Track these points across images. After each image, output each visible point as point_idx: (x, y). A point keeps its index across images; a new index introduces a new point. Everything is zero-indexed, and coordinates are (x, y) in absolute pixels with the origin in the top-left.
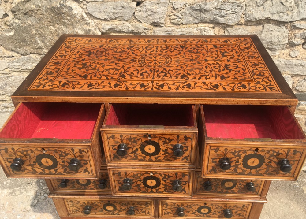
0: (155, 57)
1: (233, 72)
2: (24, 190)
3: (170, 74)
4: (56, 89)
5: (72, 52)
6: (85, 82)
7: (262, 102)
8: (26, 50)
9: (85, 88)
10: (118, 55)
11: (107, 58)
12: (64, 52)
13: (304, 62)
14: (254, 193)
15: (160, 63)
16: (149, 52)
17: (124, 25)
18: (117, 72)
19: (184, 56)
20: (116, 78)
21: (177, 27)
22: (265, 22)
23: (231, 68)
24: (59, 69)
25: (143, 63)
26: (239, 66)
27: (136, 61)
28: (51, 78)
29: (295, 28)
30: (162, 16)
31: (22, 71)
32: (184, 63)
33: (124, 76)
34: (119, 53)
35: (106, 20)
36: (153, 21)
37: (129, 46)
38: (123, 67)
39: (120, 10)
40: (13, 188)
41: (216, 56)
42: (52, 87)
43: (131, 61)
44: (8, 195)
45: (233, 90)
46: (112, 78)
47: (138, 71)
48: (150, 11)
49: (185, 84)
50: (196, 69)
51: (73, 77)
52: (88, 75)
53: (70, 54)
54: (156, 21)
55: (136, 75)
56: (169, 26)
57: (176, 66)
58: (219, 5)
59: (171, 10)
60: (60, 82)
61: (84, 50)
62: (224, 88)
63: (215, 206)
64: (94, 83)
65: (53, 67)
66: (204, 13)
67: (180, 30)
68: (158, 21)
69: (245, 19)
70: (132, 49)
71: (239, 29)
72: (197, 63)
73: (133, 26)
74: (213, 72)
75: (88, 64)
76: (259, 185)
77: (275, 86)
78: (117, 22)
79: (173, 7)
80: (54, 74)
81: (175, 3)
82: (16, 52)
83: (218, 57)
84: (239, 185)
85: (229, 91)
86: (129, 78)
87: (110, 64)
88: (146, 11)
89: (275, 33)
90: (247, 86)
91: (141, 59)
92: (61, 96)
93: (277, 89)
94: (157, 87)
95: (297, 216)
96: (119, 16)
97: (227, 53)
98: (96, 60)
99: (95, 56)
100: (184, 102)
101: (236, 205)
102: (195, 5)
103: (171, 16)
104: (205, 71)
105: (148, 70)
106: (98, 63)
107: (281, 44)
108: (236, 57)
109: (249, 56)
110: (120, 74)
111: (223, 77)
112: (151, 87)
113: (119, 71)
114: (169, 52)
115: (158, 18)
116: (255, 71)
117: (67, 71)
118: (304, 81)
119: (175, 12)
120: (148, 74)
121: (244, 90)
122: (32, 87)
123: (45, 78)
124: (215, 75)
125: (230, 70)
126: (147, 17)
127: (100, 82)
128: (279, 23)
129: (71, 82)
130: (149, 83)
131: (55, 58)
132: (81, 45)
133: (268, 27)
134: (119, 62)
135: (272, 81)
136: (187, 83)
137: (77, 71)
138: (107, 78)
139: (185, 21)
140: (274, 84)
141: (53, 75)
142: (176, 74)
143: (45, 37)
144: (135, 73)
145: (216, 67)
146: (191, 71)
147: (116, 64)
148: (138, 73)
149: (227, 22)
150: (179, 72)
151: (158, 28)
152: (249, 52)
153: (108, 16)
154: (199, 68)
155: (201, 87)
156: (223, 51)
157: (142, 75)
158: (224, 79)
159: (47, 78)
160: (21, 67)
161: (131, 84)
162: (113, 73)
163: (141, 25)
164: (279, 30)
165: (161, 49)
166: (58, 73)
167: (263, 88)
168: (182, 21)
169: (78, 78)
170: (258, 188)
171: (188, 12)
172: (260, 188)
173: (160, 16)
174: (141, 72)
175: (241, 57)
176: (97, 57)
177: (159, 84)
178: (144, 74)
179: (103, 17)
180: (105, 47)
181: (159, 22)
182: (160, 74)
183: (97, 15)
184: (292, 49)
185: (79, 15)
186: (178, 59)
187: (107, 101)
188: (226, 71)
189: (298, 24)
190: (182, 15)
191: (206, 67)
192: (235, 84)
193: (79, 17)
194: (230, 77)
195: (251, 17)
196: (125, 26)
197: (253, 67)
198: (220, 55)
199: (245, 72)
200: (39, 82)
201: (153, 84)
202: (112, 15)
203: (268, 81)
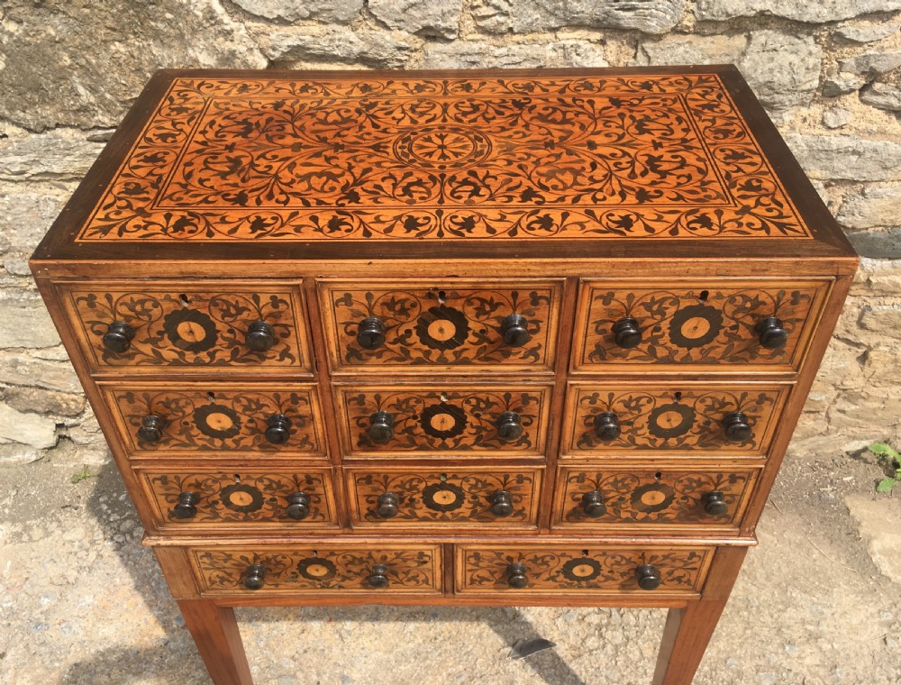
0: (442, 138)
1: (671, 180)
2: (55, 524)
3: (488, 187)
4: (160, 236)
5: (192, 123)
6: (242, 214)
7: (758, 268)
8: (43, 117)
9: (245, 233)
10: (334, 133)
11: (299, 140)
12: (168, 125)
13: (863, 141)
14: (723, 520)
15: (456, 154)
16: (422, 121)
17: (337, 36)
18: (335, 184)
19: (528, 133)
20: (333, 201)
21: (494, 42)
22: (756, 25)
23: (665, 167)
24: (160, 176)
25: (407, 156)
26: (688, 161)
27: (387, 150)
28: (141, 204)
29: (842, 40)
30: (450, 7)
31: (32, 181)
32: (529, 155)
33: (354, 197)
34: (334, 127)
35: (281, 21)
36: (425, 22)
37: (362, 104)
38: (350, 168)
40: (23, 521)
41: (620, 131)
42: (145, 232)
43: (371, 150)
44: (9, 541)
45: (674, 232)
46: (320, 202)
47: (395, 179)
49: (533, 218)
50: (563, 171)
51: (206, 201)
52: (249, 195)
53: (187, 129)
54: (432, 24)
55: (390, 193)
56: (470, 37)
57: (506, 163)
60: (168, 217)
61: (227, 117)
62: (648, 228)
63: (613, 557)
64: (270, 217)
65: (141, 172)
67: (503, 51)
68: (439, 23)
69: (697, 16)
70: (371, 111)
71: (680, 44)
72: (564, 155)
73: (362, 39)
74: (614, 181)
75: (245, 161)
76: (737, 498)
77: (794, 217)
78: (315, 28)
80: (147, 193)
82: (13, 123)
83: (627, 136)
84: (682, 498)
85: (661, 235)
86: (371, 203)
87: (309, 161)
89: (784, 58)
90: (714, 219)
91: (400, 143)
92: (176, 259)
93: (799, 228)
94: (455, 228)
95: (830, 579)
96: (320, 9)
97: (652, 121)
98: (269, 147)
99: (263, 136)
100: (534, 271)
101: (669, 555)
104: (591, 178)
105: (425, 177)
106: (275, 157)
107: (799, 89)
108: (679, 134)
109: (718, 131)
110: (344, 189)
111: (642, 196)
112: (437, 229)
113: (340, 179)
114: (481, 121)
115: (440, 13)
116: (734, 175)
117: (184, 182)
118: (861, 197)
120: (425, 188)
121: (705, 231)
122: (88, 232)
123: (123, 203)
124: (620, 189)
125: (664, 174)
126: (404, 11)
127: (285, 214)
128: (795, 27)
129: (202, 215)
130: (428, 215)
131: (143, 143)
132: (218, 101)
133: (763, 39)
134: (335, 155)
135: (786, 205)
136: (541, 214)
137: (215, 182)
138: (306, 204)
139: (519, 23)
140: (791, 213)
141: (145, 195)
142: (505, 187)
143: (98, 75)
144: (387, 185)
145: (621, 163)
146: (549, 176)
147: (328, 159)
148: (395, 186)
149: (643, 25)
150: (516, 181)
151: (439, 46)
152: (715, 117)
153: (287, 8)
154: (572, 170)
155: (582, 225)
156: (638, 117)
157: (407, 191)
158: (646, 202)
159: (129, 206)
160: (28, 167)
161: (377, 220)
162: (323, 187)
163: (387, 35)
164: (794, 48)
165: (457, 111)
166: (158, 188)
167: (760, 226)
168: (509, 21)
169: (221, 202)
170: (735, 505)
172: (739, 506)
173: (445, 9)
174: (404, 184)
175: (691, 135)
176: (270, 139)
177: (460, 220)
178: (413, 188)
179: (271, 12)
180: (292, 106)
181: (443, 25)
182: (460, 189)
183: (254, 6)
184: (831, 104)
185: (200, 6)
186: (510, 141)
187: (311, 272)
188: (652, 176)
189: (852, 29)
190: (511, 5)
191: (594, 166)
192: (678, 215)
193: (200, 14)
194: (665, 195)
195: (716, 8)
196: (339, 40)
197: (728, 164)
198: (633, 130)
199: (706, 179)
200: (107, 218)
201: (443, 217)
202: (302, 7)
203: (773, 206)
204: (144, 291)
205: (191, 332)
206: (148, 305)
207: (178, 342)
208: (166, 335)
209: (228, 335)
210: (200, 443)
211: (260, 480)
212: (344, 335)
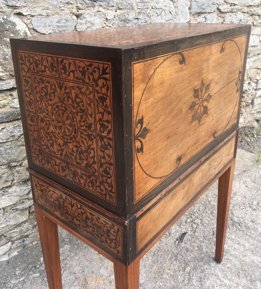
30: (99, 27)
39: (63, 23)
48: (89, 23)
58: (136, 15)
59: (104, 21)
66: (128, 23)
79: (107, 19)
81: (107, 14)
88: (86, 23)
96: (62, 30)
102: (122, 16)
103: (105, 27)
119: (107, 23)
126: (86, 29)
153: (53, 30)
171: (117, 23)
173: (97, 28)
179: (47, 32)
183: (42, 30)
190: (113, 26)
202: (57, 30)
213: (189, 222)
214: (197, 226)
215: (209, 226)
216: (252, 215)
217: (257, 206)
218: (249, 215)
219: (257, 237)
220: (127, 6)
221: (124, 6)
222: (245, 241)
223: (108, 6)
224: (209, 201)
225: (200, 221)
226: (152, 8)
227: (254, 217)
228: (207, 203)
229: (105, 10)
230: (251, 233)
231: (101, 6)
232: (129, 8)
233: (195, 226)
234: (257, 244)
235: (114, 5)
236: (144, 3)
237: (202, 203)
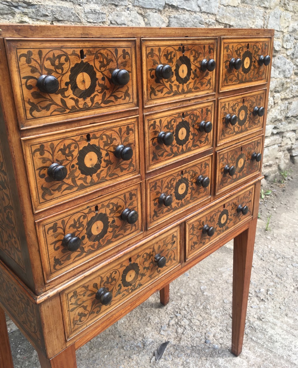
7: (258, 32)
63: (231, 205)
84: (247, 160)
101: (244, 195)
187: (138, 34)
204: (62, 47)
205: (84, 81)
206: (63, 59)
207: (77, 90)
208: (70, 85)
209: (101, 82)
210: (79, 182)
211: (108, 206)
212: (150, 77)
213: (173, 325)
214: (184, 331)
215: (201, 329)
216: (259, 308)
217: (265, 294)
218: (254, 308)
219: (267, 343)
220: (70, 16)
221: (65, 16)
222: (249, 351)
223: (37, 15)
224: (201, 291)
225: (188, 322)
226: (111, 23)
227: (262, 312)
228: (199, 293)
229: (33, 21)
230: (257, 338)
231: (26, 14)
232: (73, 19)
233: (180, 330)
234: (267, 355)
235: (48, 14)
236: (98, 14)
237: (192, 295)
